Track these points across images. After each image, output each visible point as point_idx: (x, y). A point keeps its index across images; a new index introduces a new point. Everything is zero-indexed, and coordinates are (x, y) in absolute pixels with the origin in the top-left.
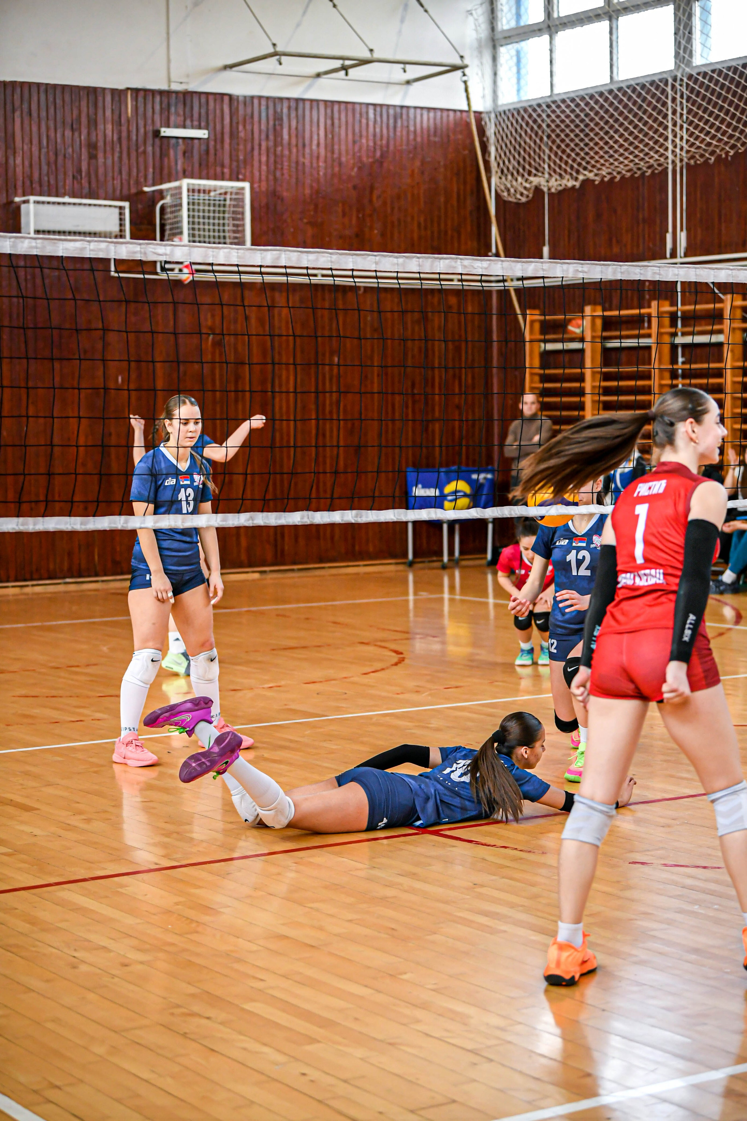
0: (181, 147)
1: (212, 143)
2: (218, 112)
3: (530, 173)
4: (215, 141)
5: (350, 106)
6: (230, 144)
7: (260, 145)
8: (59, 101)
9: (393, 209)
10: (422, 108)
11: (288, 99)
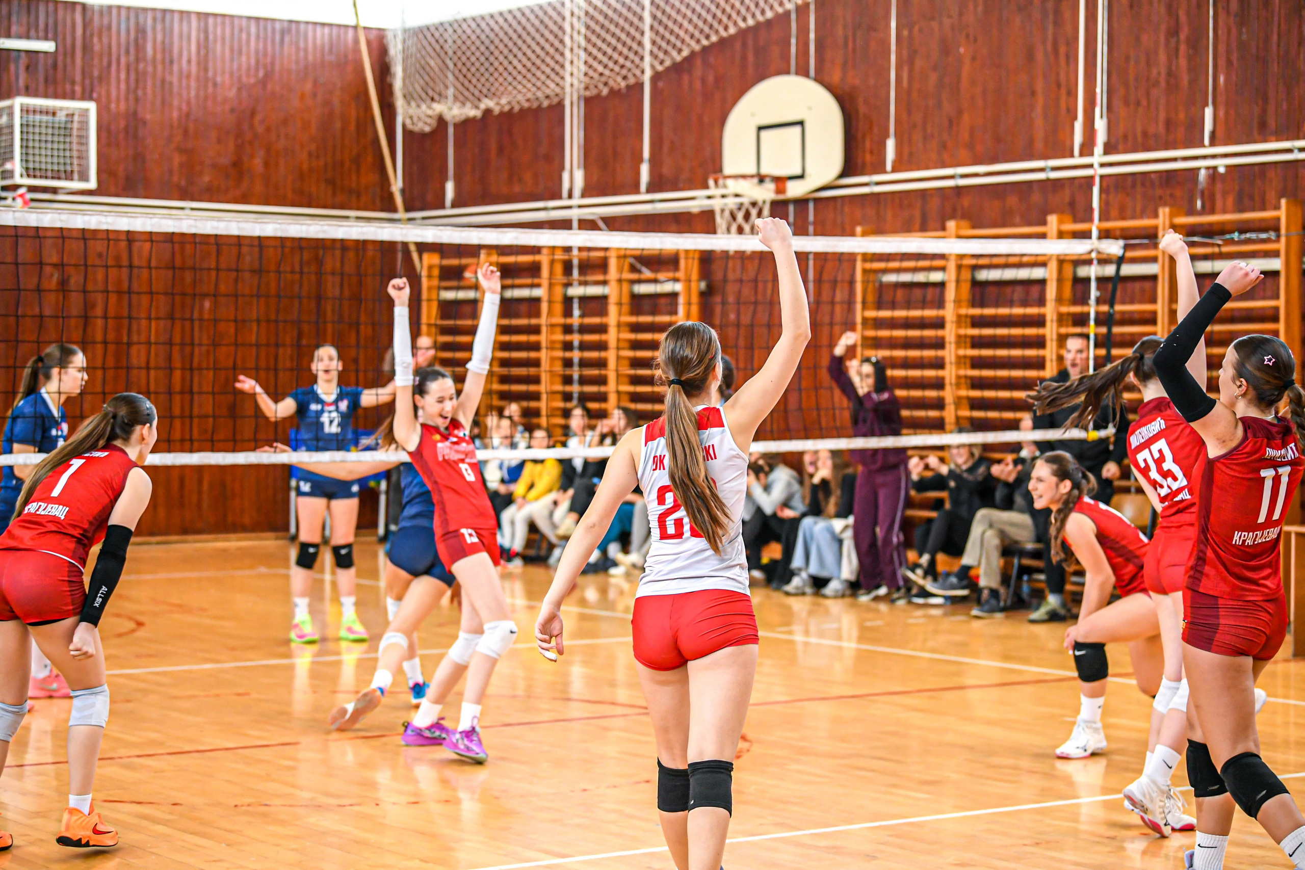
0: (23, 60)
1: (60, 58)
2: (68, 21)
3: (433, 99)
4: (65, 55)
5: (227, 21)
6: (83, 58)
7: (118, 60)
9: (278, 136)
10: (315, 24)
11: (153, 10)
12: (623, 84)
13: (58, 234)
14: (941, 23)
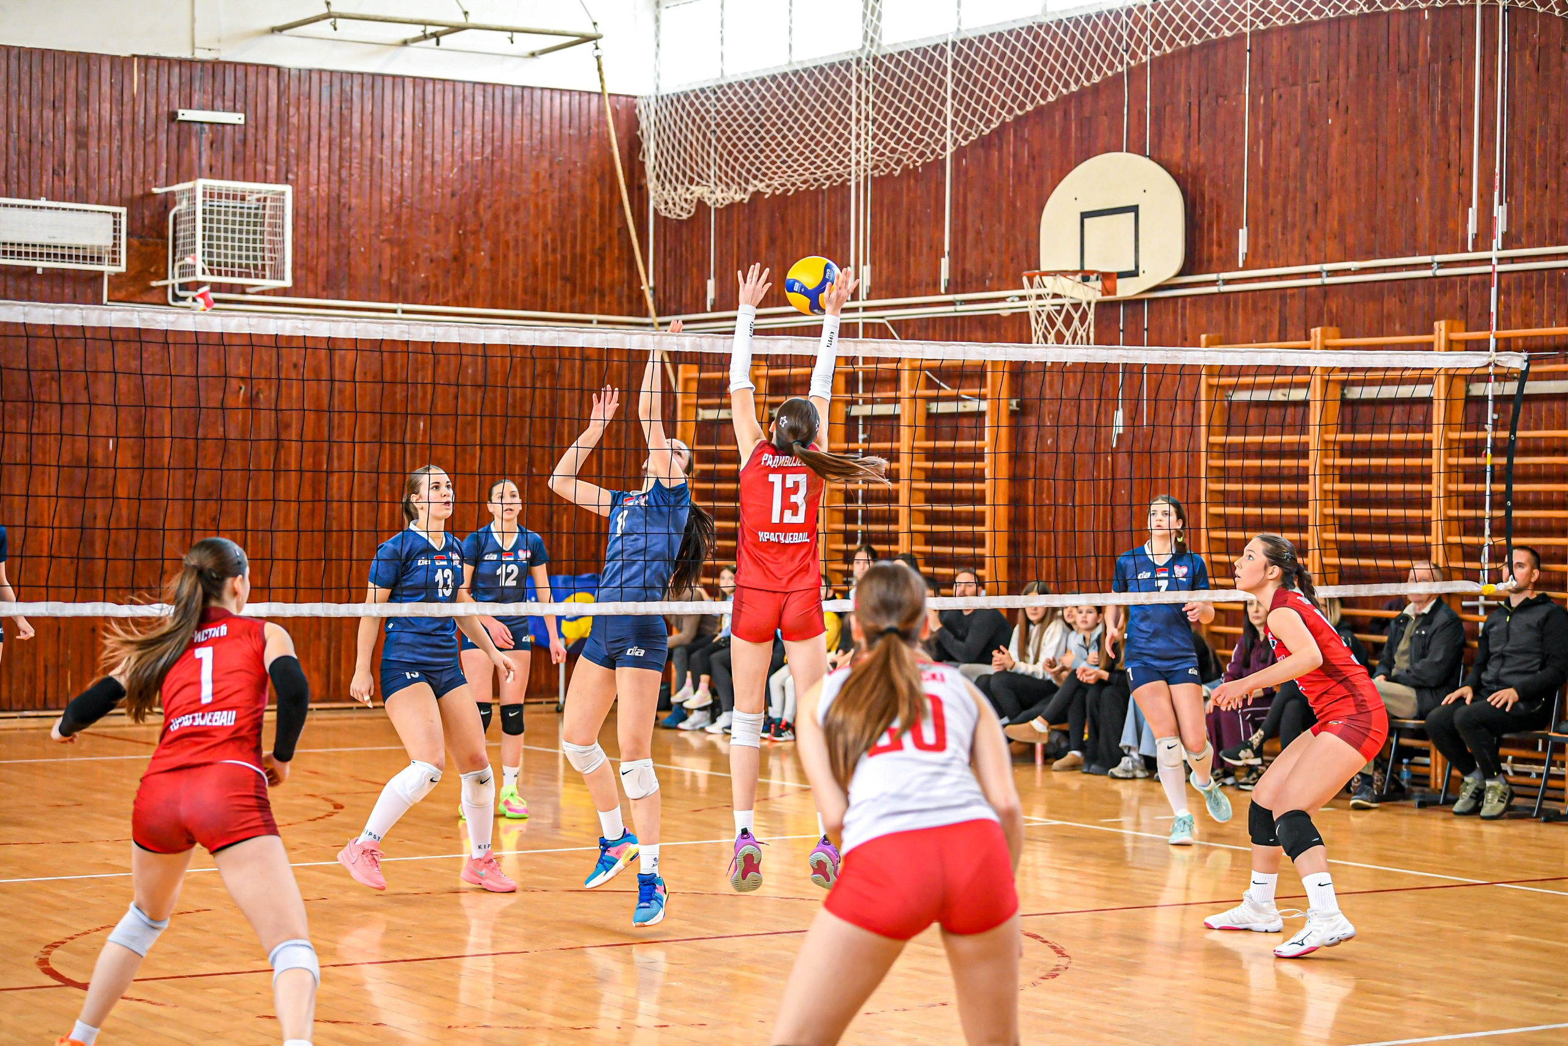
0: (207, 135)
1: (251, 132)
2: (261, 89)
3: (691, 180)
4: (256, 128)
5: (449, 87)
6: (277, 131)
7: (320, 135)
8: (36, 71)
9: (507, 224)
10: (552, 90)
11: (362, 74)
12: (920, 161)
13: (246, 341)
14: (1305, 89)
